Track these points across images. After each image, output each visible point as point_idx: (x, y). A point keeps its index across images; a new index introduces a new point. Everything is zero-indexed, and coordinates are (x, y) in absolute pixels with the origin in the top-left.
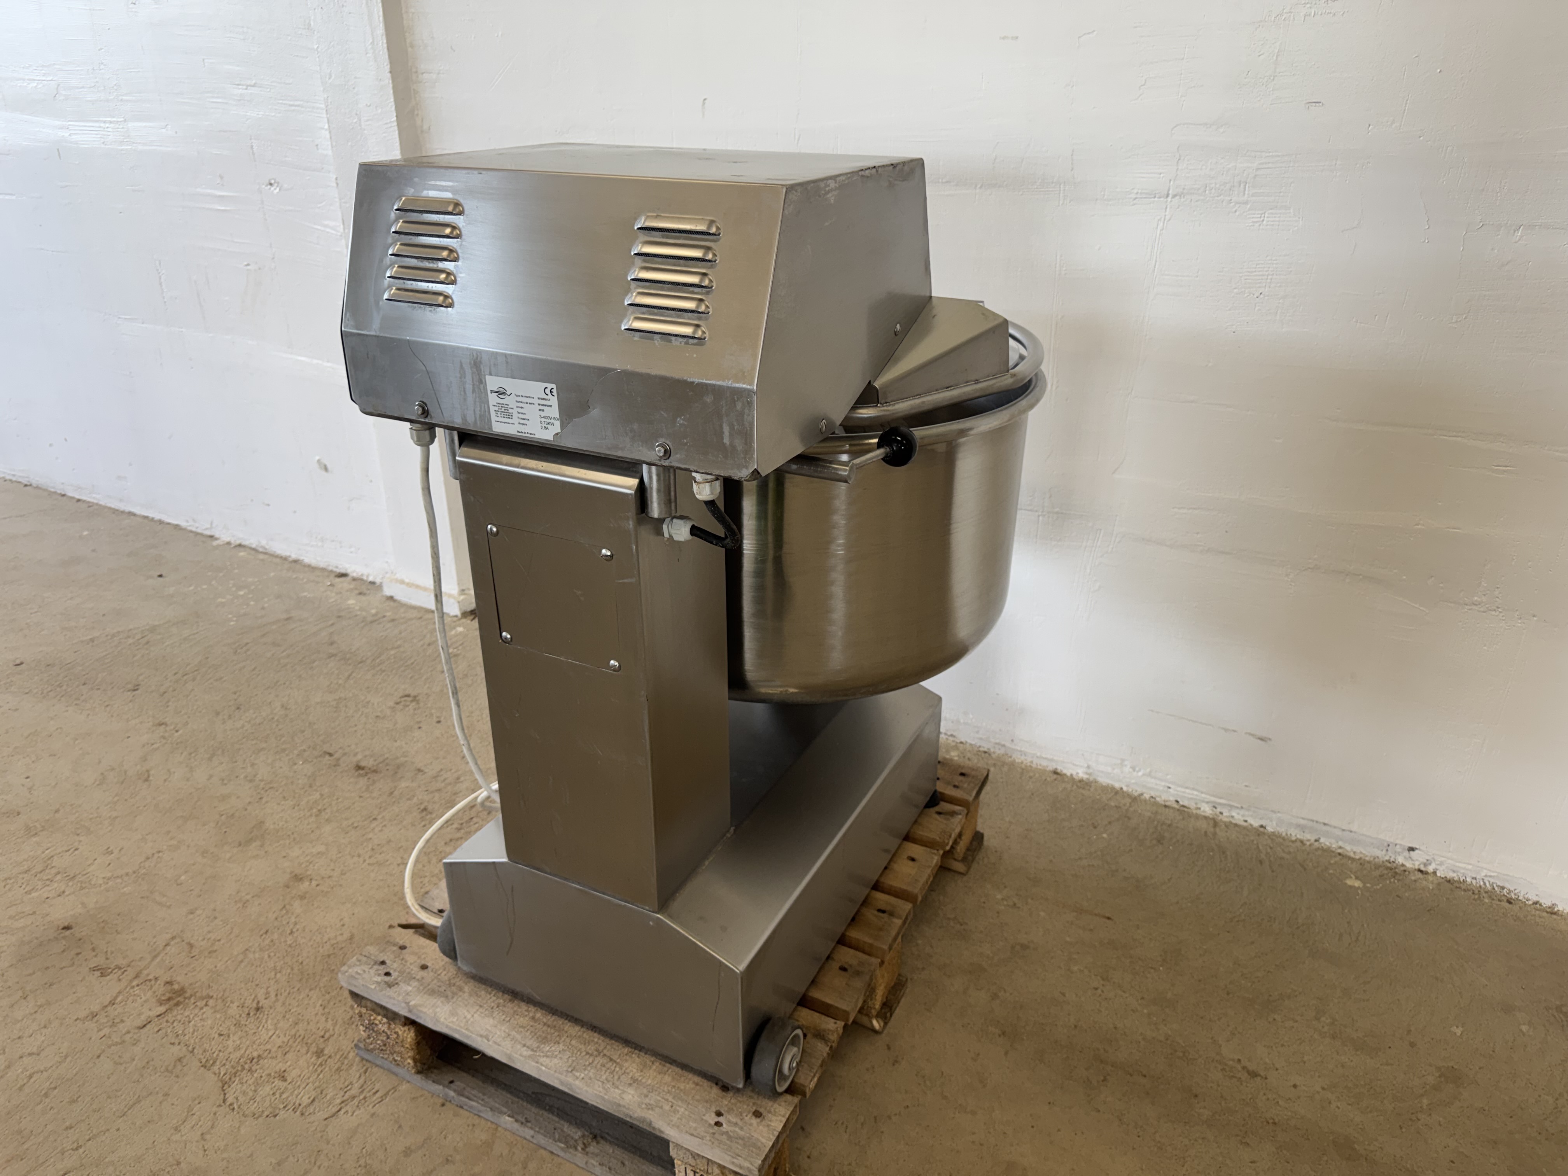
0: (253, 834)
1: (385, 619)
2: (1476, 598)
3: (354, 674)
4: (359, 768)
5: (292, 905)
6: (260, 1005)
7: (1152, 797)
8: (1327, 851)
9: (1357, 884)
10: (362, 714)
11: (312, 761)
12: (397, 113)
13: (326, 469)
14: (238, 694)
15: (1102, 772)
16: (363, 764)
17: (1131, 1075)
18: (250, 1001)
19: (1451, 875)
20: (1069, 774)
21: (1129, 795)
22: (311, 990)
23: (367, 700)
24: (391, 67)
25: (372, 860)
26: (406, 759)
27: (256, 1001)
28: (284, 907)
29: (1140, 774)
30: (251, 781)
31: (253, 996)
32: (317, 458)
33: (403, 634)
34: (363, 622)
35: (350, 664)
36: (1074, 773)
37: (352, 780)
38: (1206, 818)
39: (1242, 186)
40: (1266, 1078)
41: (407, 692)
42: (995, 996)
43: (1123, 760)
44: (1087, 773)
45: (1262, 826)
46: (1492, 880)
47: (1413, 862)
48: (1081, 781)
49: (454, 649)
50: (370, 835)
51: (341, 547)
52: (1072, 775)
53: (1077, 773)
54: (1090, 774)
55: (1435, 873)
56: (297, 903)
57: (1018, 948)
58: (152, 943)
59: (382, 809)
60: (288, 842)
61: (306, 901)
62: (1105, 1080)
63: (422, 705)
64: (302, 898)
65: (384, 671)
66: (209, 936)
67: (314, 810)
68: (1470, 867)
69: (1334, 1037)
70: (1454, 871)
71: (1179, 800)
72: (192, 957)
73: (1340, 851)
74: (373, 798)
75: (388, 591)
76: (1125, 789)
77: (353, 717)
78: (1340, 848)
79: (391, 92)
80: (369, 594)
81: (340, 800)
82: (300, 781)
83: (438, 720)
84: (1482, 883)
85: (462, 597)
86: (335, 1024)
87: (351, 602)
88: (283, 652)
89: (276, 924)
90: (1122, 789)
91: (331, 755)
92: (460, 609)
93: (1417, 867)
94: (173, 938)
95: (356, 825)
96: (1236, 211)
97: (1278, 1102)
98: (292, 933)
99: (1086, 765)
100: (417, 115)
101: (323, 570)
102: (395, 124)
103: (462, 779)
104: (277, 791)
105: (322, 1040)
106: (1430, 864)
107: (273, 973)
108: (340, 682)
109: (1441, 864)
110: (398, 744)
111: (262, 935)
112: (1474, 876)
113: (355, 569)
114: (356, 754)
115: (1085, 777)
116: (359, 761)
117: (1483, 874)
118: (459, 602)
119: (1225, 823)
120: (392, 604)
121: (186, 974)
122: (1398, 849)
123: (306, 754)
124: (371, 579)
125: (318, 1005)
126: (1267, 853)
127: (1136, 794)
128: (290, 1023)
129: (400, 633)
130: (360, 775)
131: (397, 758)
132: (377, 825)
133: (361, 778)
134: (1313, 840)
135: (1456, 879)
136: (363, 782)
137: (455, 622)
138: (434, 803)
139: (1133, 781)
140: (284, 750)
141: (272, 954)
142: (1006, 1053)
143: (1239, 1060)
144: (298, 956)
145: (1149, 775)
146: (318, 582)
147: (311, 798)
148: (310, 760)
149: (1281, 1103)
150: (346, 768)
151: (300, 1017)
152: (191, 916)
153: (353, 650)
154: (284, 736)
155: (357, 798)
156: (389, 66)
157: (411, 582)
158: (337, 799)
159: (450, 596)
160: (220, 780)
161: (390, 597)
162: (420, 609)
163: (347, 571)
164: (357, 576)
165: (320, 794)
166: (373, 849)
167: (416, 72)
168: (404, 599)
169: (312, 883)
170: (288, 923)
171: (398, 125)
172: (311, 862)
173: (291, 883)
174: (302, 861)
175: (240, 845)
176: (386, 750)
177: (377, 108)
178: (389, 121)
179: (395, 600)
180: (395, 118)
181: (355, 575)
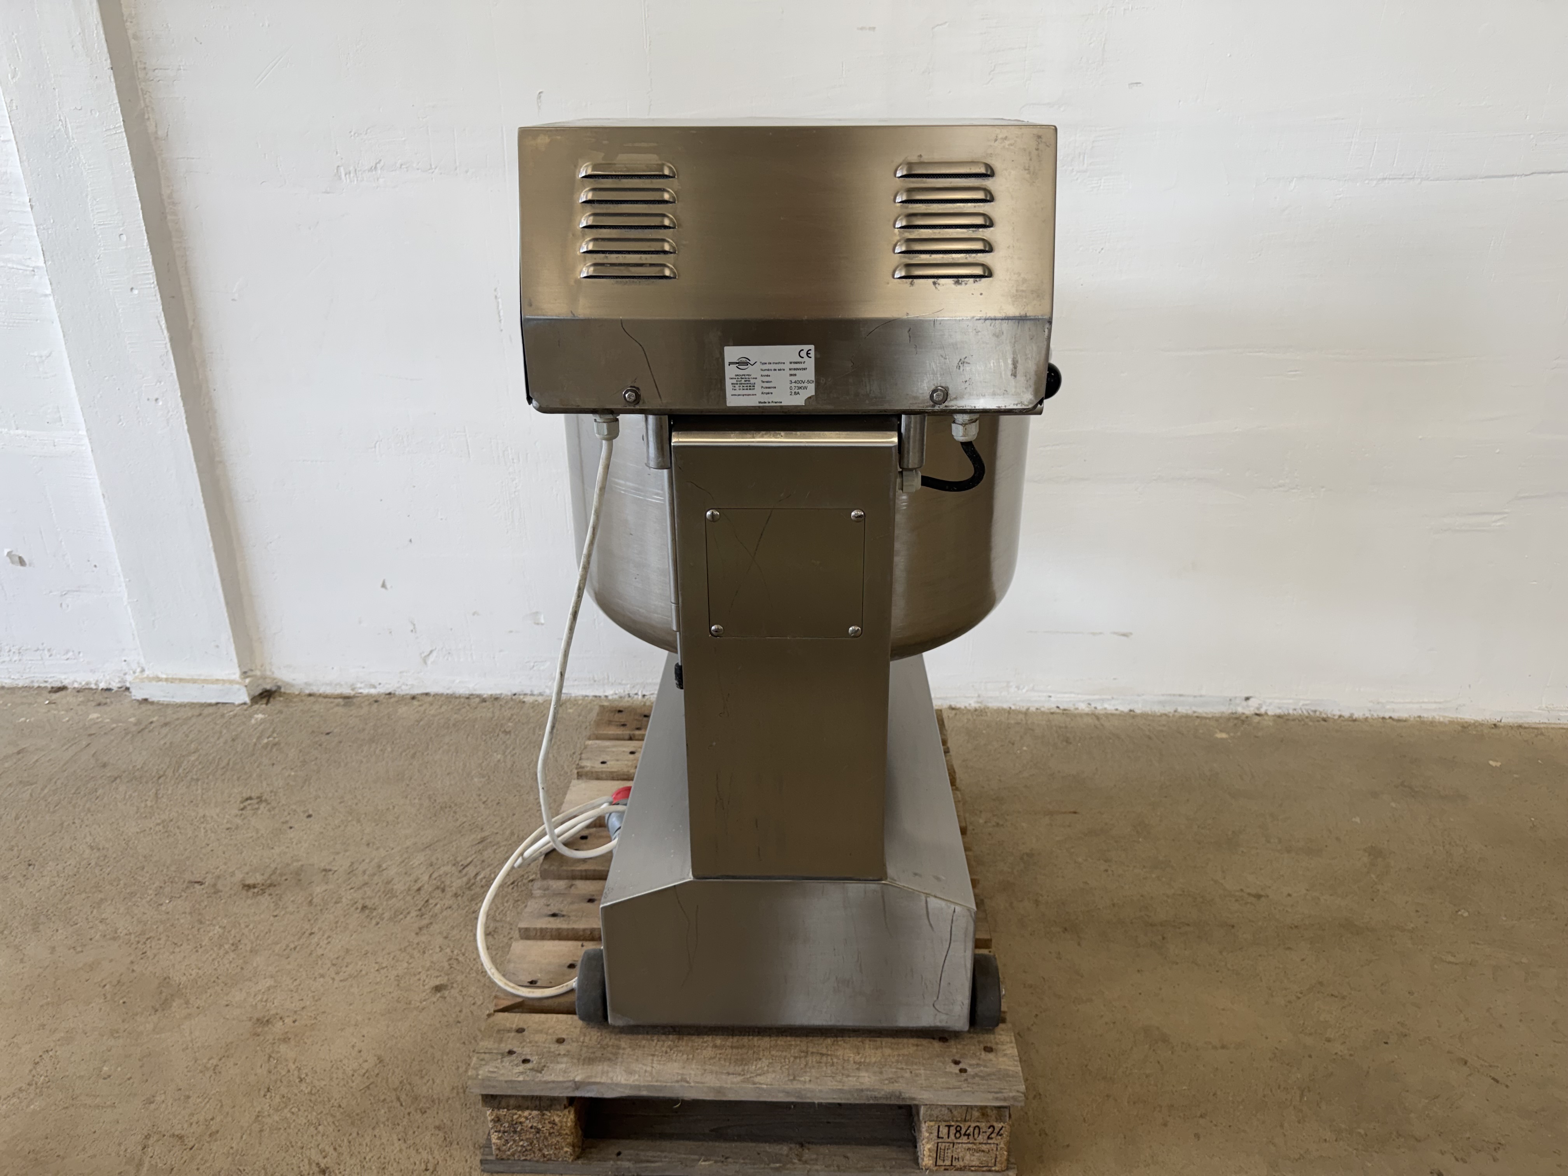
0: (164, 994)
1: (153, 725)
2: (1281, 481)
3: (161, 792)
4: (248, 887)
5: (278, 1052)
6: (322, 1165)
7: (1037, 709)
8: (1187, 716)
9: (1224, 735)
10: (206, 831)
11: (181, 896)
12: (123, 117)
13: (22, 562)
14: (16, 849)
15: (991, 697)
16: (250, 881)
17: (1179, 928)
18: (307, 1167)
19: (1278, 712)
20: (963, 707)
21: (1020, 712)
22: (373, 1129)
23: (201, 814)
24: (112, 63)
25: (342, 976)
26: (300, 863)
27: (314, 1165)
28: (270, 1057)
29: (1024, 691)
30: (114, 939)
31: (306, 1161)
32: (6, 551)
33: (191, 736)
34: (127, 734)
35: (147, 782)
36: (967, 705)
37: (249, 902)
38: (1087, 714)
39: (1082, 157)
40: (1268, 896)
41: (245, 795)
42: (1037, 903)
43: (1008, 682)
44: (978, 702)
45: (1131, 711)
46: (1307, 707)
47: (1248, 709)
48: (976, 710)
49: (268, 738)
50: (320, 952)
51: (51, 656)
52: (965, 707)
53: (970, 704)
54: (981, 703)
55: (1266, 714)
56: (283, 1048)
57: (1025, 857)
58: (122, 1153)
59: (312, 922)
60: (218, 989)
61: (293, 1042)
62: (1164, 938)
63: (274, 804)
64: (286, 1040)
65: (198, 780)
66: (195, 1119)
67: (226, 946)
68: (1291, 701)
69: (1289, 852)
70: (1280, 708)
71: (1059, 705)
72: (191, 1149)
73: (1196, 715)
74: (292, 914)
75: (138, 694)
76: (1013, 707)
77: (197, 836)
78: (1194, 712)
79: (115, 92)
80: (112, 703)
81: (251, 926)
82: (182, 921)
83: (307, 814)
84: (1300, 712)
85: (247, 681)
86: (431, 1152)
87: (94, 716)
88: (42, 790)
89: (273, 1078)
90: (1010, 708)
91: (201, 883)
92: (249, 695)
93: (1253, 712)
94: (148, 1137)
95: (292, 946)
96: (1077, 179)
97: (1287, 911)
98: (301, 1080)
99: (976, 695)
100: (149, 119)
101: (25, 688)
102: (123, 130)
103: (384, 866)
104: (159, 939)
105: (428, 1173)
106: (1261, 707)
107: (312, 1128)
108: (149, 803)
109: (1270, 704)
110: (277, 850)
111: (265, 1096)
112: (1294, 707)
113: (75, 678)
114: (233, 874)
115: (977, 706)
116: (243, 880)
117: (1301, 704)
118: (246, 686)
119: (1103, 715)
120: (149, 707)
121: (198, 1169)
122: (1238, 701)
123: (167, 890)
124: (102, 685)
125: (396, 1141)
126: (1149, 730)
127: (1024, 710)
128: (375, 1171)
129: (187, 736)
130: (255, 895)
131: (288, 865)
132: (319, 939)
133: (259, 897)
134: (1172, 711)
135: (1282, 713)
136: (265, 900)
137: (246, 710)
138: (370, 898)
139: (1018, 699)
140: (132, 894)
141: (295, 1110)
142: (1079, 944)
143: (1242, 890)
144: (329, 1101)
145: (1033, 690)
146: (30, 704)
147: (211, 934)
148: (178, 896)
149: (1290, 910)
150: (232, 892)
151: (382, 1160)
152: (153, 1106)
153: (139, 767)
154: (120, 880)
155: (272, 918)
156: (109, 61)
157: (170, 677)
158: (247, 926)
159: (231, 682)
160: (69, 949)
161: (146, 700)
162: (192, 705)
163: (62, 682)
164: (80, 686)
165: (220, 927)
166: (334, 965)
167: (145, 68)
168: (162, 699)
169: (286, 1021)
170: (289, 1071)
171: (126, 131)
172: (266, 1001)
173: (259, 1030)
174: (254, 1003)
175: (157, 1011)
176: (267, 860)
177: (93, 112)
178: (112, 127)
179: (152, 703)
180: (122, 123)
181: (76, 685)
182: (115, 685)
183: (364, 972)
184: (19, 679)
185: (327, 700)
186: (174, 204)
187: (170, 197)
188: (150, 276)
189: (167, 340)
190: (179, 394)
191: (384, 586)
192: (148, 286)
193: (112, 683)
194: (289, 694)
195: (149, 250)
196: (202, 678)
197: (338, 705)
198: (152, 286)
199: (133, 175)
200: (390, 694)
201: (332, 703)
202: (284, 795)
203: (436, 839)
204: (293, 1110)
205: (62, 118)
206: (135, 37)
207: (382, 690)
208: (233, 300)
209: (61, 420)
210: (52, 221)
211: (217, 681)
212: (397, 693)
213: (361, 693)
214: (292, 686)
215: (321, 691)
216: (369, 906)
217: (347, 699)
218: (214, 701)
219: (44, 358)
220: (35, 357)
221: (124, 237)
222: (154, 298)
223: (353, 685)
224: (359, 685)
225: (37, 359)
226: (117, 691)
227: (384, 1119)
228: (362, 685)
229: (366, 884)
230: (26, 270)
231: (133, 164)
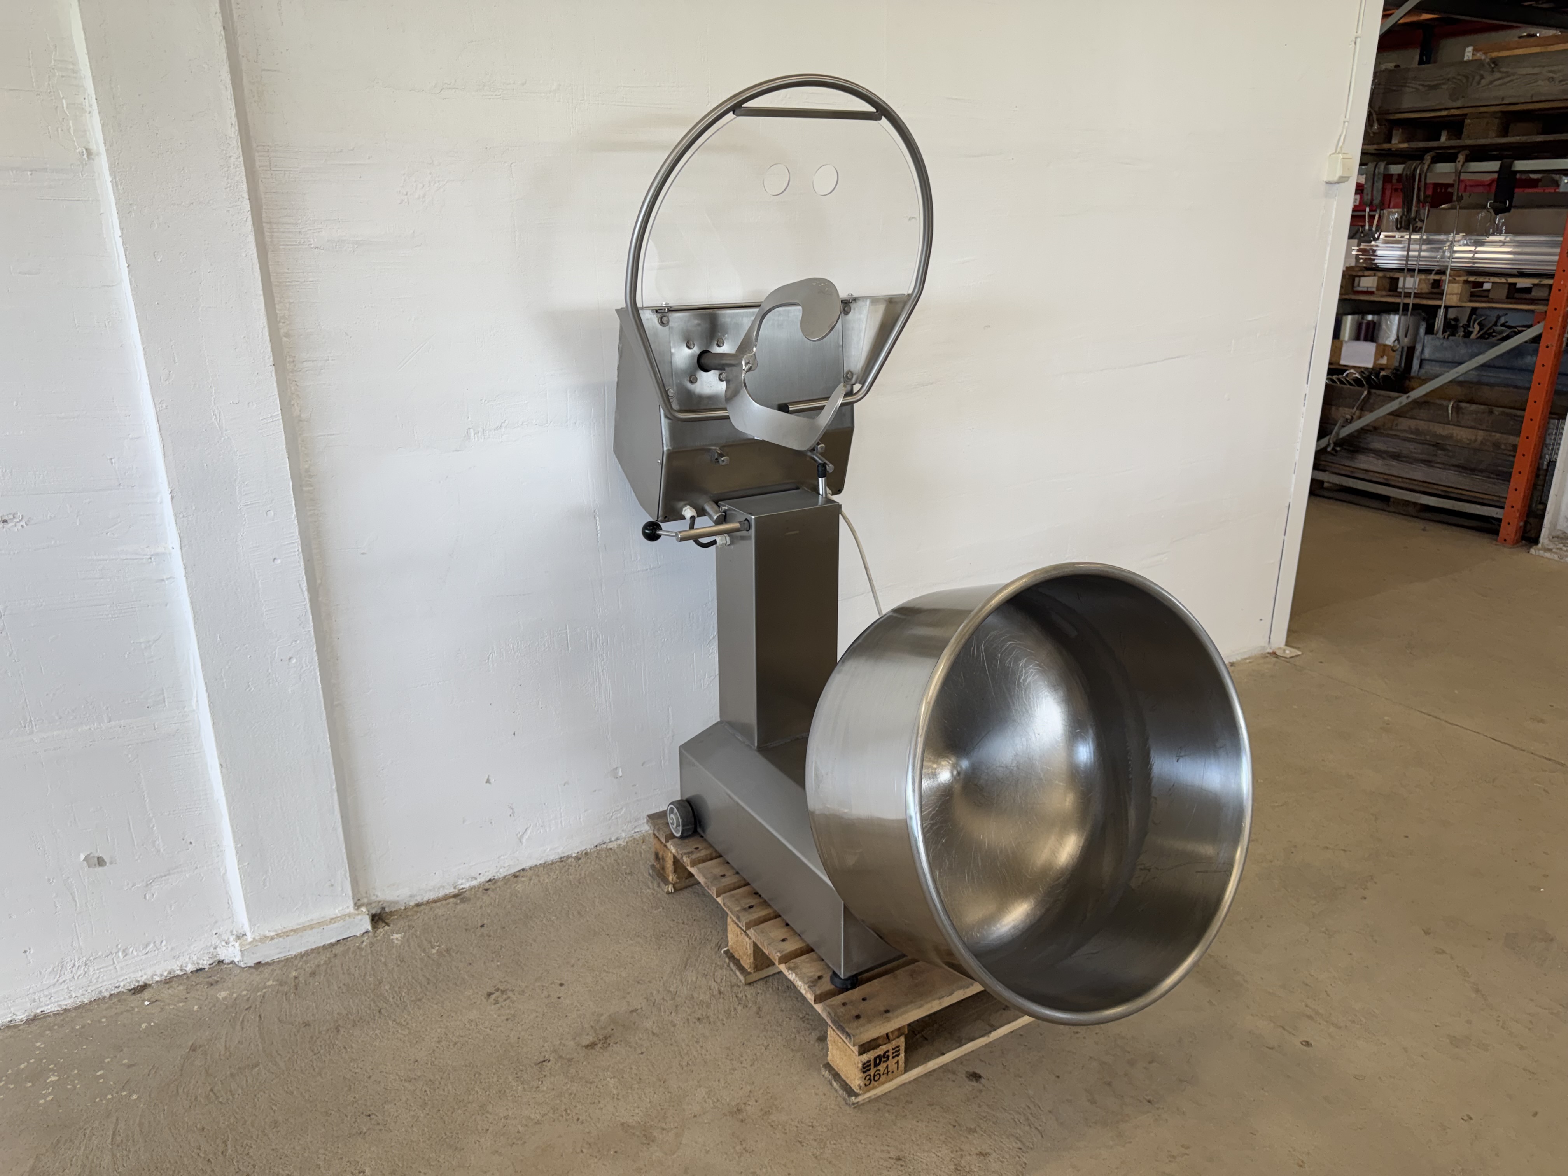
0: (637, 1133)
1: (301, 979)
3: (400, 1021)
4: (592, 1046)
5: (773, 1121)
10: (491, 1029)
11: (545, 1075)
13: (101, 862)
14: (332, 1112)
16: (585, 1043)
18: (887, 1161)
22: (895, 1125)
23: (465, 1020)
24: (274, 362)
25: (747, 1063)
26: (606, 1016)
27: (889, 1158)
28: (772, 1126)
30: (537, 1123)
31: (882, 1159)
32: (84, 855)
33: (356, 974)
34: (285, 995)
35: (373, 1020)
37: (606, 1054)
41: (483, 993)
49: (432, 948)
50: (709, 1058)
51: (126, 955)
56: (773, 1118)
59: (675, 1044)
60: (672, 1111)
61: (774, 1112)
63: (517, 989)
64: (767, 1113)
65: (418, 1000)
67: (636, 1086)
74: (652, 1046)
75: (246, 961)
77: (488, 1035)
79: (275, 385)
80: (225, 977)
81: (634, 1067)
82: (574, 1088)
83: (557, 985)
85: (360, 909)
87: (222, 994)
89: (792, 1134)
91: (547, 1061)
92: (370, 922)
95: (684, 1064)
98: (813, 1127)
100: (294, 404)
102: (280, 417)
103: (672, 990)
104: (576, 1106)
107: (859, 1144)
108: (403, 1032)
110: (573, 1016)
111: (803, 1145)
114: (563, 1045)
116: (578, 1045)
118: (363, 915)
123: (526, 1077)
124: (190, 968)
125: (917, 1124)
129: (351, 974)
130: (604, 1048)
131: (598, 1021)
132: (697, 1051)
133: (609, 1048)
136: (618, 1048)
137: (375, 936)
138: (694, 1012)
140: (501, 1092)
144: (847, 1126)
146: (129, 1011)
147: (611, 1085)
148: (542, 1076)
150: (583, 1055)
153: (344, 1012)
155: (642, 1056)
156: (272, 359)
157: (280, 932)
158: (631, 1068)
159: (350, 915)
160: (512, 1146)
161: (259, 963)
162: (317, 951)
163: (138, 982)
164: (163, 978)
165: (611, 1078)
166: (732, 1060)
167: (294, 361)
168: (280, 956)
169: (751, 1104)
170: (797, 1127)
171: (282, 418)
172: (718, 1101)
173: (741, 1117)
174: (712, 1106)
175: (649, 1144)
176: (576, 1025)
177: (251, 404)
178: (269, 416)
179: (267, 964)
180: (280, 412)
181: (157, 978)
182: (205, 963)
183: (758, 1054)
184: (83, 995)
185: (439, 904)
186: (311, 476)
187: (307, 471)
188: (296, 544)
189: (307, 600)
190: (315, 649)
191: (488, 781)
192: (293, 554)
193: (201, 962)
194: (397, 911)
195: (296, 521)
196: (315, 922)
197: (456, 904)
198: (297, 553)
199: (287, 456)
200: (490, 880)
201: (448, 904)
202: (517, 980)
203: (685, 959)
204: (832, 1142)
205: (216, 413)
206: (287, 335)
207: (482, 879)
208: (363, 554)
209: (164, 702)
210: (194, 508)
211: (333, 920)
212: (496, 878)
213: (463, 889)
214: (396, 903)
215: (425, 899)
216: (701, 1017)
217: (459, 896)
218: (333, 940)
219: (151, 643)
220: (141, 643)
221: (272, 513)
222: (298, 564)
223: (455, 883)
224: (460, 881)
225: (143, 646)
226: (209, 968)
227: (894, 1118)
228: (463, 881)
229: (677, 1006)
230: (143, 559)
231: (286, 447)
